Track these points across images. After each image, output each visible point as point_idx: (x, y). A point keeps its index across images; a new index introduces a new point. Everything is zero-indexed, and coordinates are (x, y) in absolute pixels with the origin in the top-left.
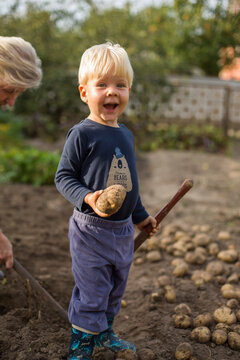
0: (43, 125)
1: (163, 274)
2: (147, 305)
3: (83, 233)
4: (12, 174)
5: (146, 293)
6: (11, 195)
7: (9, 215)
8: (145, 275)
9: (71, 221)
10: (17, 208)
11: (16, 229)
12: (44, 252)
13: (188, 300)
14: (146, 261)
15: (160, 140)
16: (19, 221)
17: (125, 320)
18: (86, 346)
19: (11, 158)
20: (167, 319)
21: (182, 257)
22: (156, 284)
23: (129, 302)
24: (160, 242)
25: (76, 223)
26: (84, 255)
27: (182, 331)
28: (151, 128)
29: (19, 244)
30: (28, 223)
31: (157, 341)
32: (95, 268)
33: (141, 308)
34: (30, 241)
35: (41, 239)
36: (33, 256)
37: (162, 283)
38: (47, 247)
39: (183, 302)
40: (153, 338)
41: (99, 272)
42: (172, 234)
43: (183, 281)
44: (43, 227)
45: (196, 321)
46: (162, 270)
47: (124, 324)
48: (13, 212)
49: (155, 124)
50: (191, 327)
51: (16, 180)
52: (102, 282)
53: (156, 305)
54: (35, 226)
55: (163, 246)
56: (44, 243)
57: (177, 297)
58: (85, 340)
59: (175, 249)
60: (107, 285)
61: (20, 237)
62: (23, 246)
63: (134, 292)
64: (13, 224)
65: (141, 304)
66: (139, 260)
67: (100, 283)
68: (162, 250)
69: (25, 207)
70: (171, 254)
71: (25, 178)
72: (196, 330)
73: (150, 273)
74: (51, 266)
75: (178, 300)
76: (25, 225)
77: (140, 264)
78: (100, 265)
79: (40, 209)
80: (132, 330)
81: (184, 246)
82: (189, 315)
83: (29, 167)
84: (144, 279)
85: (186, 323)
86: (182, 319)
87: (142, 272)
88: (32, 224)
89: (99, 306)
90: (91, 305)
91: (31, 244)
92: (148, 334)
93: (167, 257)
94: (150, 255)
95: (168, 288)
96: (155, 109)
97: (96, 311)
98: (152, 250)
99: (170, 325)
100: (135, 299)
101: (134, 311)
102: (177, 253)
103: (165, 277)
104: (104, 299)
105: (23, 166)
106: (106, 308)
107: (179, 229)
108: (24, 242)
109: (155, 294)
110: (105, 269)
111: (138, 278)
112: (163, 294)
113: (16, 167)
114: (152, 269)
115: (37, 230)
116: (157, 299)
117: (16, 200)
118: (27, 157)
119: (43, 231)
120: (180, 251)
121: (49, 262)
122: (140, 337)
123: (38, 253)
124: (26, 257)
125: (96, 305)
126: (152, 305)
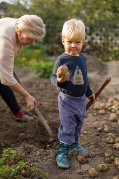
0: (56, 49)
1: (105, 120)
2: (95, 133)
3: (63, 102)
4: (40, 74)
5: (95, 128)
6: (39, 84)
7: (38, 93)
8: (97, 120)
9: (59, 96)
10: (41, 90)
11: (40, 100)
12: (52, 109)
13: (114, 132)
14: (98, 114)
15: (114, 55)
16: (42, 96)
17: (86, 140)
18: (65, 149)
19: (40, 66)
20: (104, 140)
21: (115, 112)
22: (101, 124)
23: (88, 132)
24: (105, 105)
25: (61, 97)
26: (64, 111)
27: (109, 145)
28: (110, 49)
29: (41, 106)
30: (46, 96)
31: (98, 149)
32: (68, 117)
33: (93, 135)
34: (46, 105)
35: (51, 104)
36: (47, 111)
37: (103, 124)
38: (54, 107)
39: (112, 132)
40: (96, 147)
41: (70, 118)
42: (112, 102)
43: (113, 123)
44: (53, 99)
45: (116, 141)
46: (105, 118)
47: (85, 141)
48: (39, 92)
49: (112, 47)
50: (113, 143)
51: (42, 77)
52: (72, 122)
53: (100, 133)
54: (49, 98)
55: (107, 107)
56: (53, 106)
57: (109, 130)
58: (65, 147)
59: (112, 109)
60: (74, 124)
61: (42, 103)
62: (42, 107)
63: (91, 128)
64: (39, 97)
65: (93, 133)
66: (95, 114)
67: (71, 123)
68: (106, 109)
69: (45, 89)
70: (110, 111)
71: (46, 76)
72: (115, 144)
73: (99, 119)
74: (55, 116)
75: (109, 131)
76: (44, 98)
77: (95, 115)
78: (71, 116)
79: (52, 90)
80: (87, 144)
81: (116, 107)
82: (113, 138)
83: (48, 70)
84: (96, 122)
85: (111, 141)
86: (109, 140)
87: (95, 119)
88: (48, 97)
89: (71, 133)
90: (67, 132)
91: (46, 106)
92: (94, 146)
93: (108, 113)
94: (100, 112)
95: (105, 126)
96: (112, 40)
97: (69, 135)
98: (101, 109)
99: (104, 142)
100: (91, 131)
101: (90, 136)
102: (113, 111)
103: (105, 121)
104: (73, 129)
105: (45, 70)
106: (74, 133)
107: (116, 99)
108: (43, 105)
109: (99, 129)
110: (73, 117)
111: (93, 122)
112: (103, 129)
113: (42, 71)
114: (100, 118)
115: (50, 99)
116: (100, 131)
117: (42, 86)
118: (47, 66)
119: (52, 100)
120: (115, 110)
121: (54, 114)
122: (90, 147)
123: (49, 110)
124: (44, 112)
125: (69, 132)
126: (97, 133)
